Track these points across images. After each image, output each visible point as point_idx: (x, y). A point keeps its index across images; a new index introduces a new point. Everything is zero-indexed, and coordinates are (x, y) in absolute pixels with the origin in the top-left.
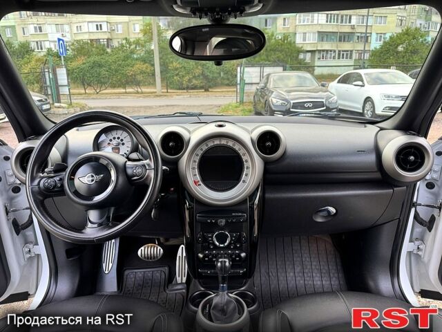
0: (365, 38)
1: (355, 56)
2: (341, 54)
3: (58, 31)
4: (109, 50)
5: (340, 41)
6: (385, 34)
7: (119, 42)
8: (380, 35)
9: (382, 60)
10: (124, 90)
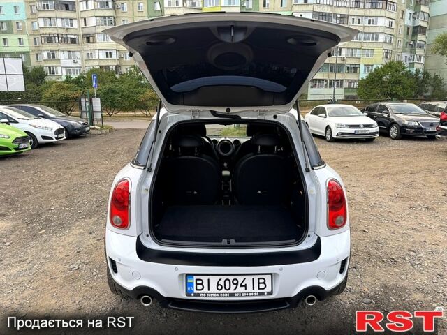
0: (355, 69)
1: (345, 85)
2: (332, 84)
3: (70, 57)
4: (118, 76)
5: (331, 71)
6: (372, 65)
7: (127, 69)
8: (368, 67)
9: (368, 90)
10: (134, 114)
